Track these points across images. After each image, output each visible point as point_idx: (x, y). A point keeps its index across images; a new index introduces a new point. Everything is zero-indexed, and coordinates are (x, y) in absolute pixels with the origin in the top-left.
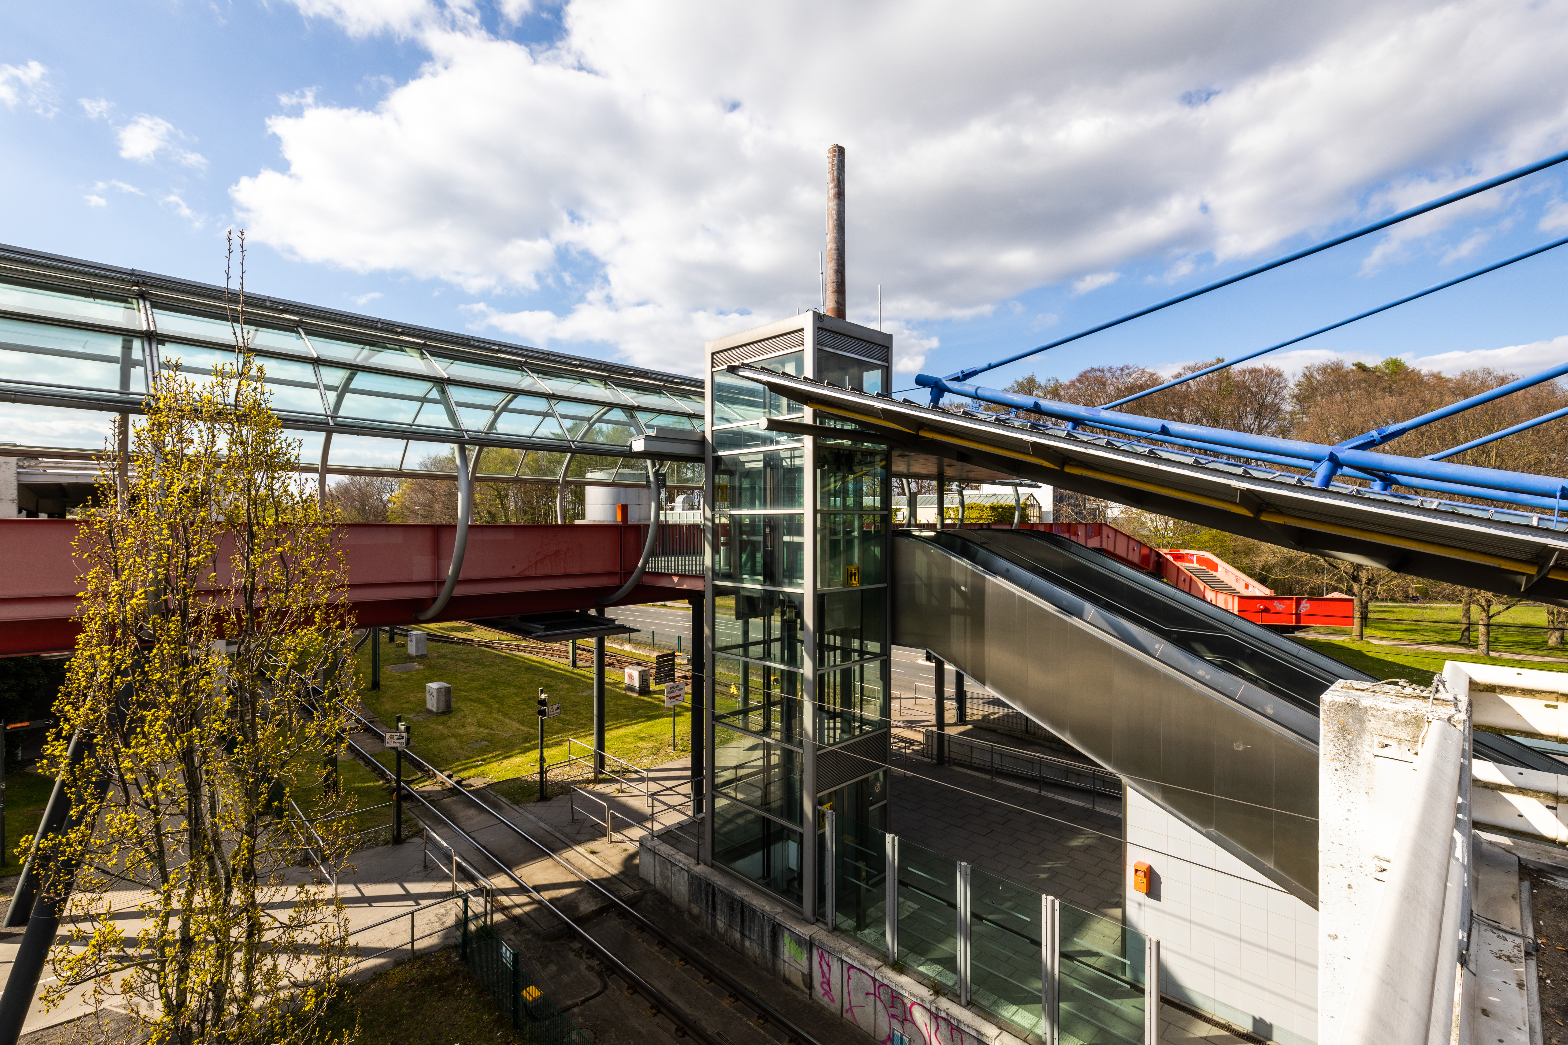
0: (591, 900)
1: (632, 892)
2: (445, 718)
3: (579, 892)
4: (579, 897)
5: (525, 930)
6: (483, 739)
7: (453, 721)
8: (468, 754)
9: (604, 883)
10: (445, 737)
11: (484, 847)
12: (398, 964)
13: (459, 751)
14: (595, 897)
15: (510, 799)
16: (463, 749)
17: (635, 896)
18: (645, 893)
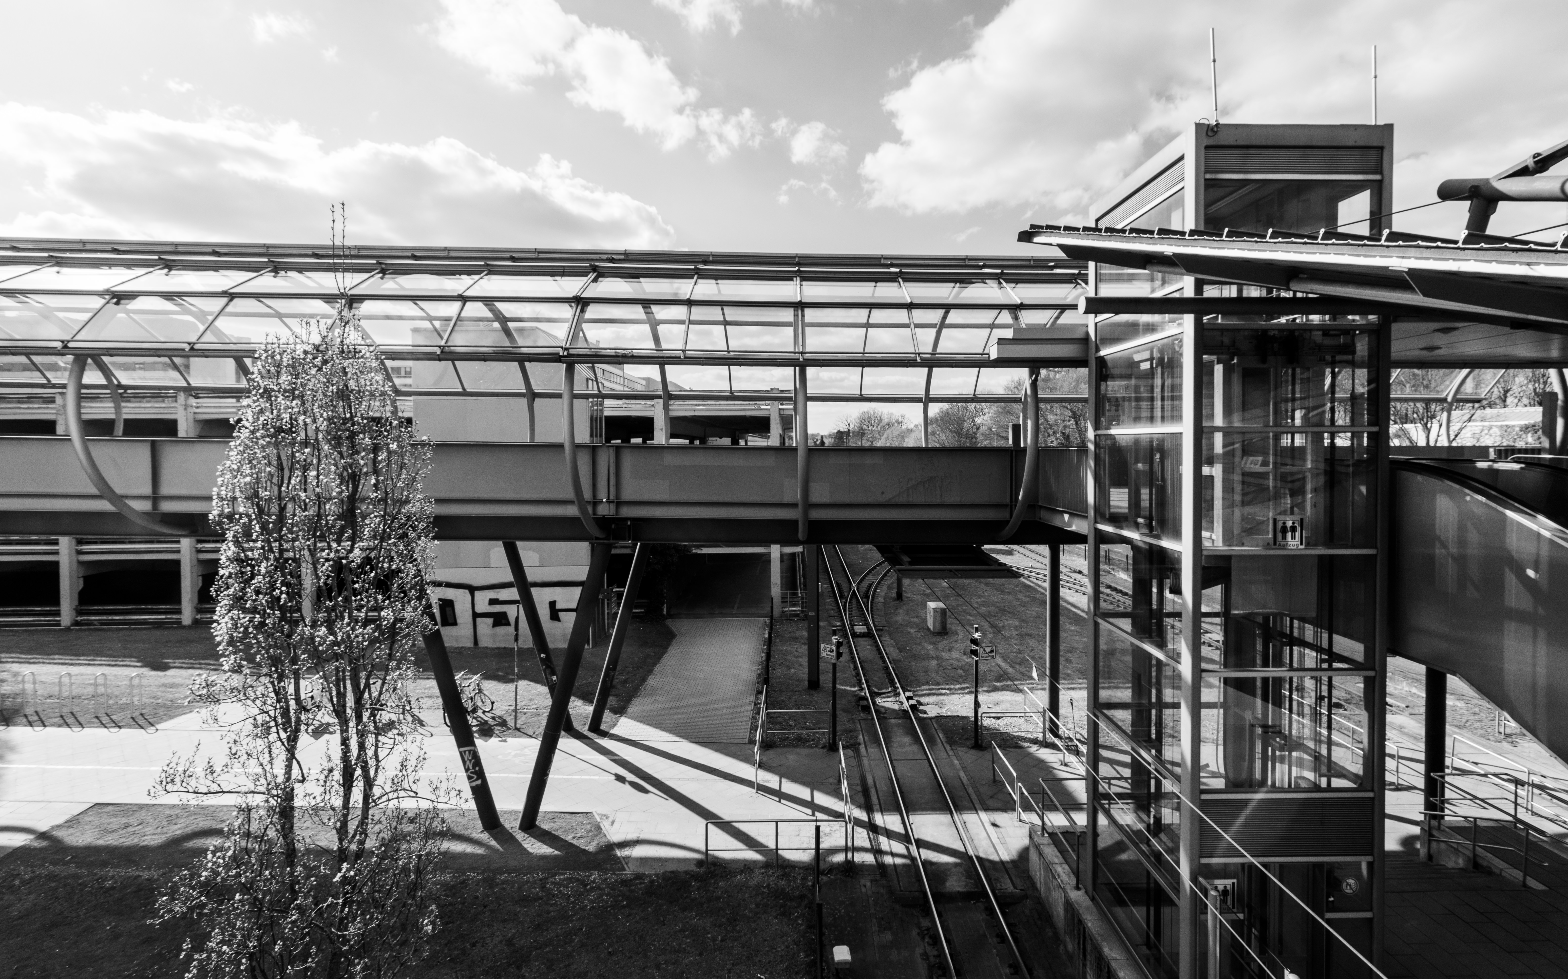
0: (963, 878)
1: (1010, 888)
2: (939, 638)
3: (956, 865)
4: (953, 870)
5: (884, 882)
6: (961, 668)
7: (944, 643)
8: (939, 679)
9: (987, 864)
10: (929, 658)
11: (897, 780)
12: (766, 865)
13: (933, 675)
14: (969, 877)
15: (947, 737)
16: (937, 673)
17: (1011, 895)
18: (1026, 897)
